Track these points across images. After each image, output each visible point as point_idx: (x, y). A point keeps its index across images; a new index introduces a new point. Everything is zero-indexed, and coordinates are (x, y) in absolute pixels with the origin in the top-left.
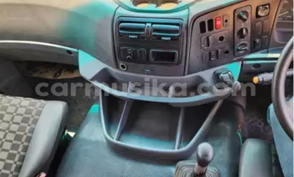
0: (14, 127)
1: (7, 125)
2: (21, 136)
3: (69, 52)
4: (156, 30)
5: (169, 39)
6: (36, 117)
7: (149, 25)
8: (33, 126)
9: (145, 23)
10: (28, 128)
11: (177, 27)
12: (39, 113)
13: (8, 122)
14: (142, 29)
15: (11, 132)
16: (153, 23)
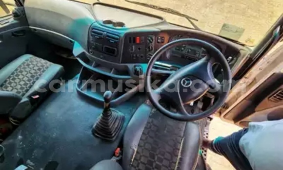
0: (33, 72)
1: (30, 69)
2: (34, 76)
3: (71, 41)
4: (108, 36)
5: (113, 42)
6: (45, 69)
7: (105, 33)
8: (42, 73)
9: (104, 31)
10: (39, 73)
11: (118, 37)
12: (47, 68)
13: (31, 68)
14: (101, 34)
15: (30, 73)
16: (108, 33)
